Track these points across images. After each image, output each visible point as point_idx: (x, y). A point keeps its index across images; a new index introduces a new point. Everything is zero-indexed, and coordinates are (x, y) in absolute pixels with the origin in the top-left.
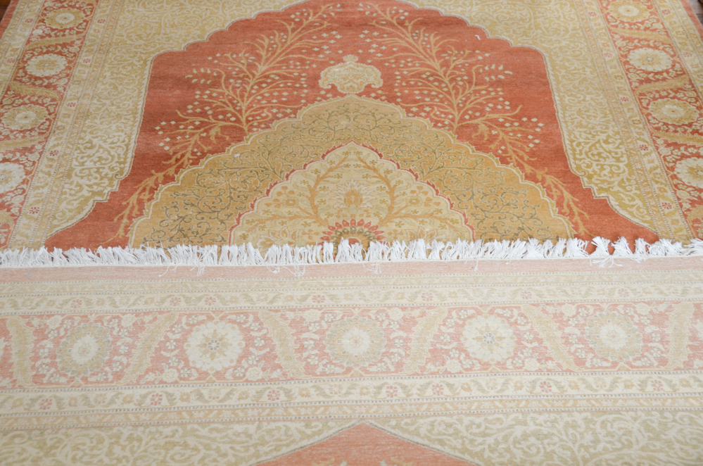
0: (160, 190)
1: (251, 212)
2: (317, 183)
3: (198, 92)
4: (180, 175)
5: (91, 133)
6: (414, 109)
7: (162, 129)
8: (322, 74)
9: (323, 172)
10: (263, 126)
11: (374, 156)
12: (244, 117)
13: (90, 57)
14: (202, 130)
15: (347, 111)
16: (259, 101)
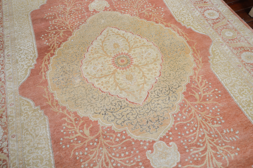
0: (51, 59)
1: (85, 59)
2: (102, 44)
3: (50, 22)
4: (56, 52)
5: (19, 45)
6: (123, 12)
7: (43, 37)
8: (89, 6)
9: (103, 39)
10: (77, 28)
11: (117, 30)
12: (69, 27)
13: (7, 18)
14: (57, 34)
15: (102, 17)
16: (72, 20)
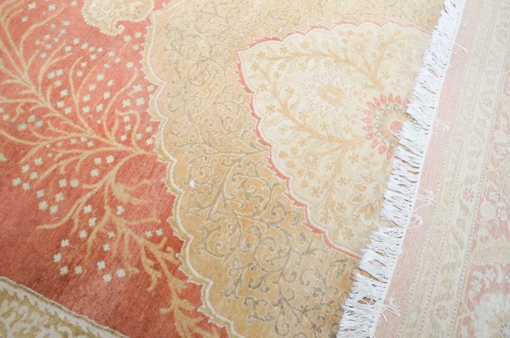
1: (308, 209)
3: (16, 182)
4: (191, 274)
10: (149, 129)
12: (115, 143)
14: (107, 209)
16: (93, 112)
